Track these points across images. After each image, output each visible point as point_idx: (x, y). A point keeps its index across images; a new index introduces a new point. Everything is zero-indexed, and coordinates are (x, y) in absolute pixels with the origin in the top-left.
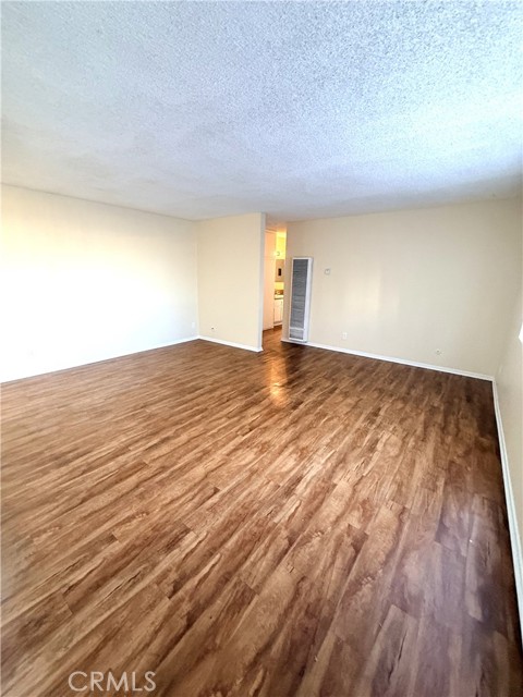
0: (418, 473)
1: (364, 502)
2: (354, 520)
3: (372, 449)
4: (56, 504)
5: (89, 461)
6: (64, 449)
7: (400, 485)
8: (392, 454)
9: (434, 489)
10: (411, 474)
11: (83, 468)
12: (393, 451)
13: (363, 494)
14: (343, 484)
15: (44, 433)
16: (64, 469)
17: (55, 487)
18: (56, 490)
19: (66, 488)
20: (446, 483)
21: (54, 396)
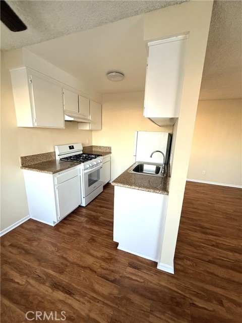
4: (196, 251)
5: (218, 241)
6: (206, 225)
11: (213, 243)
15: (200, 211)
16: (204, 236)
17: (198, 241)
18: (198, 243)
19: (203, 247)
21: (208, 196)
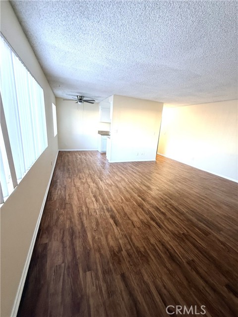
0: (75, 197)
1: (84, 184)
2: (84, 181)
3: (95, 196)
7: (79, 191)
8: (87, 199)
9: (69, 195)
10: (78, 196)
12: (88, 200)
13: (86, 185)
14: (92, 184)
20: (66, 198)
